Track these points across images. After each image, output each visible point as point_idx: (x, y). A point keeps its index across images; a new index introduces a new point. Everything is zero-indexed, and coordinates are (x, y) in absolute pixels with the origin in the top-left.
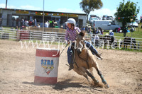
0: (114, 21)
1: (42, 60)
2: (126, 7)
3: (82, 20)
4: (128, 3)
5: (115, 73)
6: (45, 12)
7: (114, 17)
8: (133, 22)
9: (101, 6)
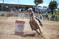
0: (48, 9)
1: (18, 25)
2: (53, 3)
3: (35, 8)
4: (54, 1)
5: (48, 30)
6: (19, 5)
7: (48, 7)
8: (56, 9)
9: (43, 2)
